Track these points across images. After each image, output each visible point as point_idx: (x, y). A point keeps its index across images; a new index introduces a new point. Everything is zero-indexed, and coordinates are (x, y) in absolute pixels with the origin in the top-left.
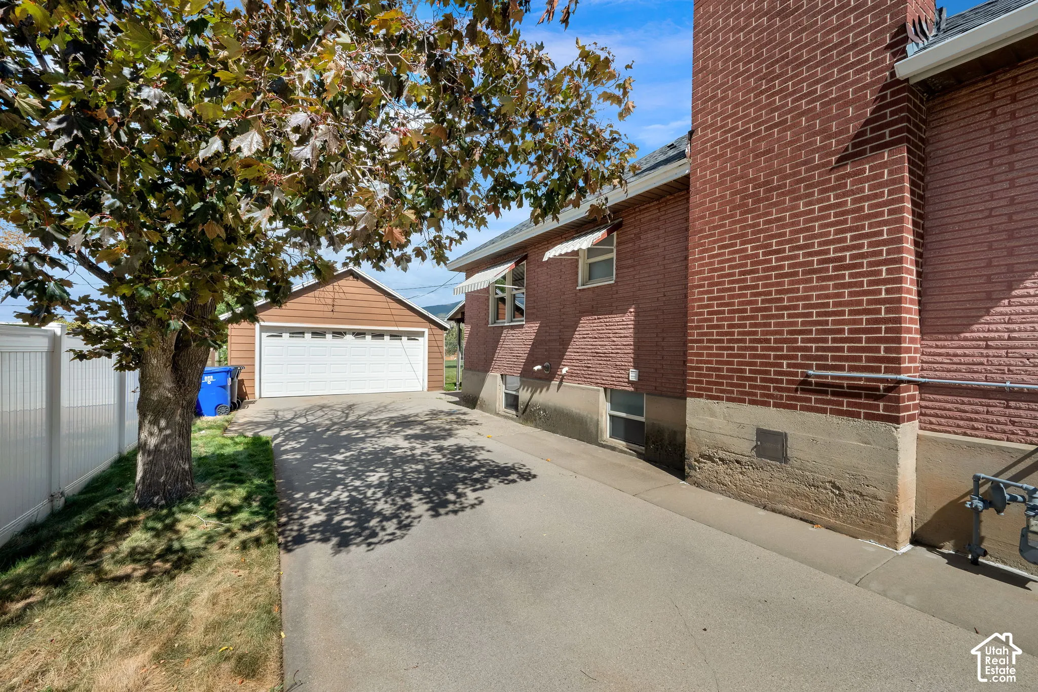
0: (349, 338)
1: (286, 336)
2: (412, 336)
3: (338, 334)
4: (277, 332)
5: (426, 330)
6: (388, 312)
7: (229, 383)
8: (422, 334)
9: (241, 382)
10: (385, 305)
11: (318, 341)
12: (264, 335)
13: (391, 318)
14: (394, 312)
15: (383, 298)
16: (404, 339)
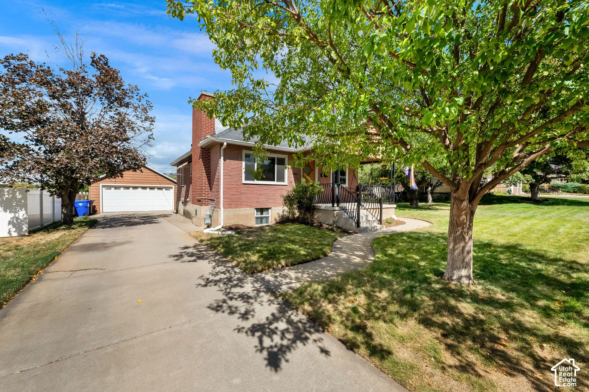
0: (140, 190)
1: (113, 189)
2: (167, 189)
3: (135, 188)
4: (109, 187)
5: (173, 186)
6: (156, 179)
7: (89, 206)
8: (172, 188)
9: (94, 207)
10: (155, 177)
11: (127, 191)
12: (104, 189)
13: (157, 182)
14: (159, 179)
15: (154, 174)
16: (164, 190)
